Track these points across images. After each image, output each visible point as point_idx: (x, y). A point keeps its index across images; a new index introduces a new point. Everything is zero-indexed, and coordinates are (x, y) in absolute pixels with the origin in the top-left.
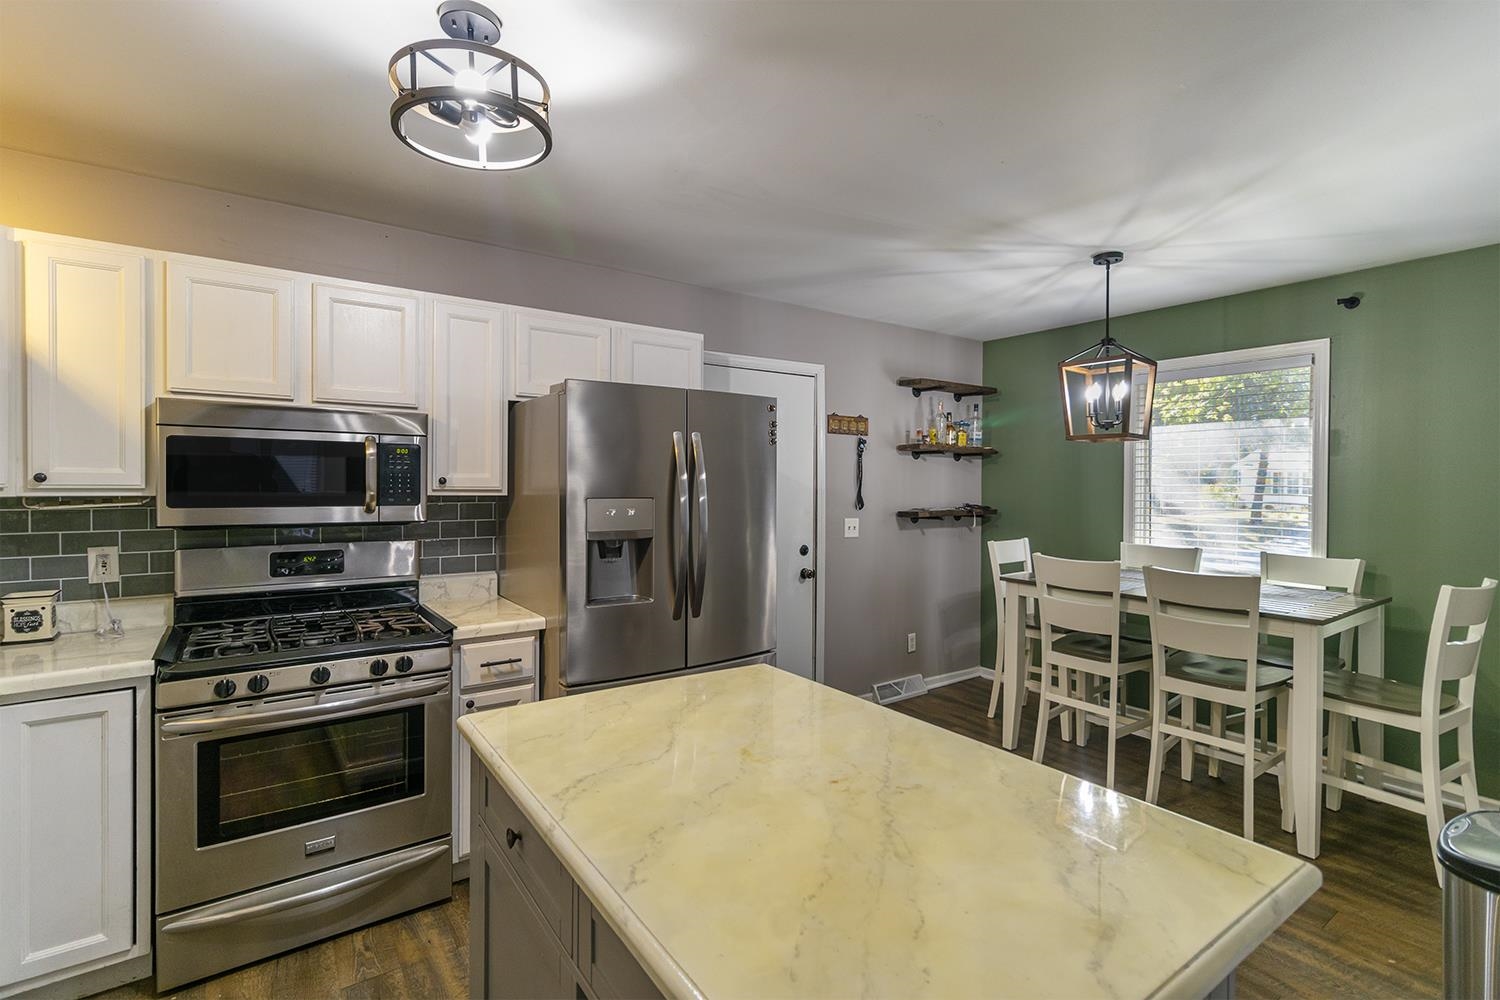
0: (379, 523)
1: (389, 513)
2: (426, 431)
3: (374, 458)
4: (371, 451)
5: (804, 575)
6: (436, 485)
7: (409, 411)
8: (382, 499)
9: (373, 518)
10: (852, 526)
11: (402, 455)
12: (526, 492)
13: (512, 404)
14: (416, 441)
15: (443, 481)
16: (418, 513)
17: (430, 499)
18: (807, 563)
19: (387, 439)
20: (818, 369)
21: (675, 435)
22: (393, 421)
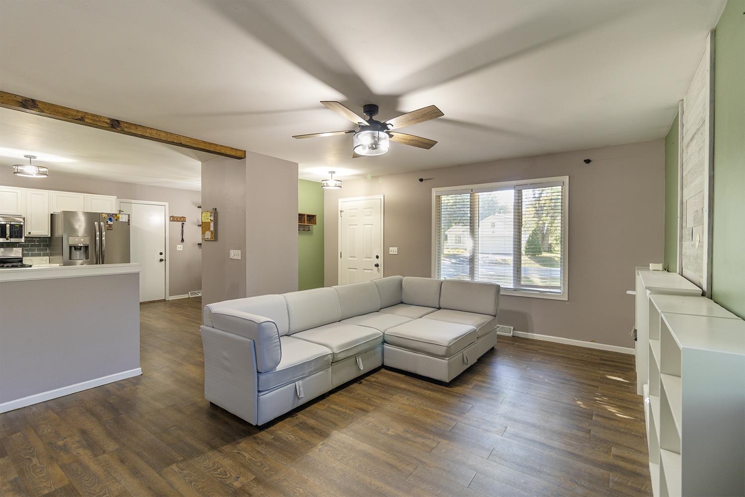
0: (10, 243)
1: (13, 240)
2: (24, 221)
3: (9, 227)
4: (8, 226)
5: (161, 260)
6: (28, 234)
7: (20, 216)
8: (11, 237)
9: (8, 241)
10: (180, 247)
11: (17, 227)
12: (56, 236)
13: (52, 215)
14: (22, 223)
15: (30, 233)
16: (23, 240)
17: (25, 237)
18: (162, 257)
19: (12, 223)
20: (167, 204)
21: (96, 223)
22: (14, 219)
